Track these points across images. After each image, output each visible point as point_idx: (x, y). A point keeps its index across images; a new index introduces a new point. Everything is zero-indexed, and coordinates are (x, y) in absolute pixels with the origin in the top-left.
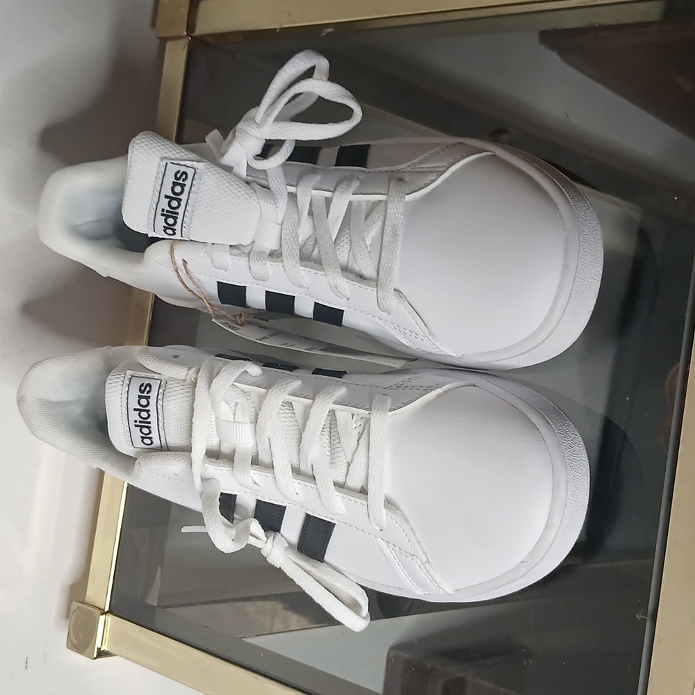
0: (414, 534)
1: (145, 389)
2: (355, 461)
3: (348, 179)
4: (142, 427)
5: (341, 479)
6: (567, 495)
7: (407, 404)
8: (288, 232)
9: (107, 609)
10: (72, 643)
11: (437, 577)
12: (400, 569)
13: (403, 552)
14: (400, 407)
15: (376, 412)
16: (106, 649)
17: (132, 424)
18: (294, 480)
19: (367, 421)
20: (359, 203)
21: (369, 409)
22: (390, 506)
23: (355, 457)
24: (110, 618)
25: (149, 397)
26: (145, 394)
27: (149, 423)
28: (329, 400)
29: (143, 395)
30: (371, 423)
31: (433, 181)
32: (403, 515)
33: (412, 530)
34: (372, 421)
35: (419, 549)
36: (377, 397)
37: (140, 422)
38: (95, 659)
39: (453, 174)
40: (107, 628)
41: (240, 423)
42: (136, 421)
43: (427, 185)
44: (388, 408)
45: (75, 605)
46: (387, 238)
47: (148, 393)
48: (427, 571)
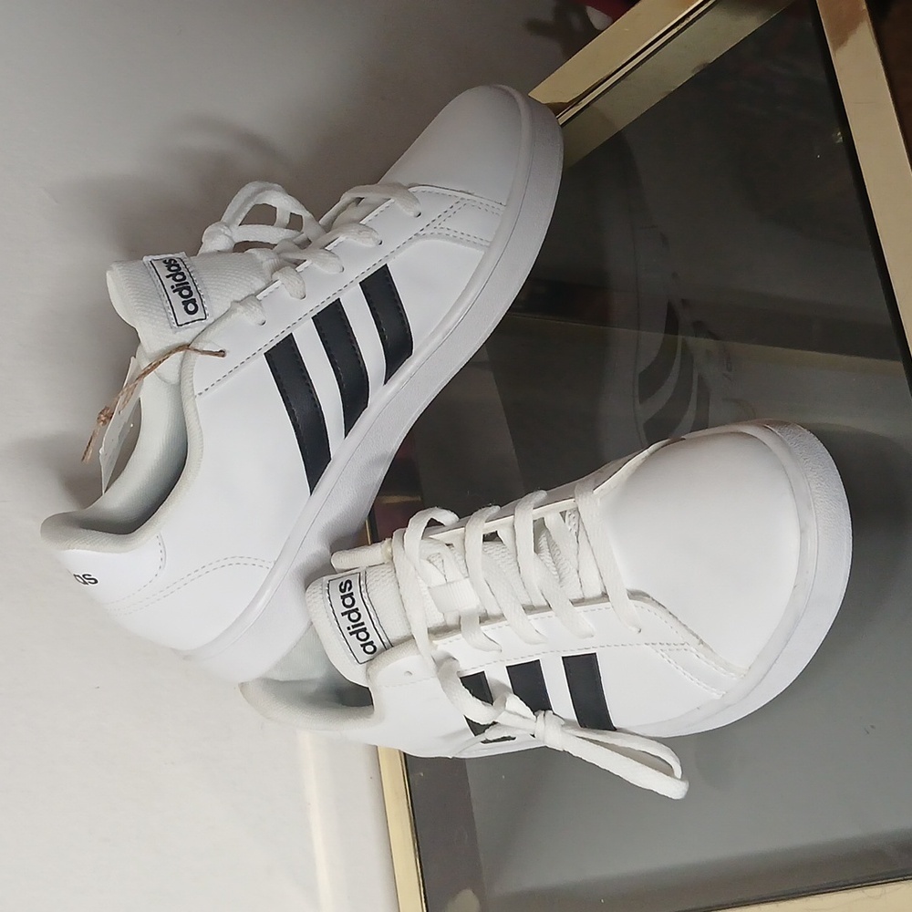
0: (675, 618)
1: (345, 588)
4: (357, 632)
5: (577, 596)
12: (681, 673)
13: (673, 646)
15: (580, 497)
17: (347, 633)
18: (530, 617)
21: (573, 496)
22: (635, 597)
25: (352, 593)
26: (347, 592)
27: (363, 624)
28: (529, 507)
29: (345, 593)
32: (654, 601)
35: (686, 632)
37: (354, 627)
41: (453, 582)
42: (349, 628)
47: (349, 589)
48: (706, 656)
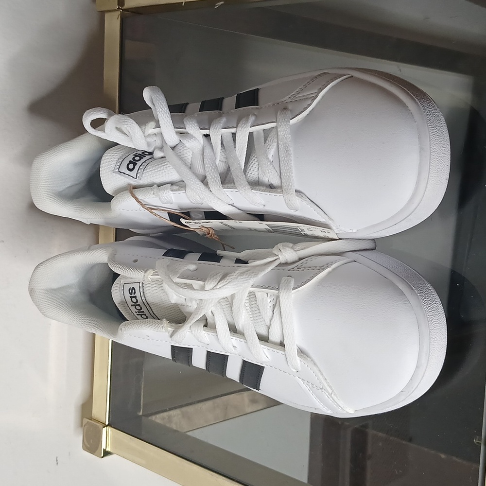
0: (322, 374)
2: (272, 325)
3: (246, 116)
6: (430, 342)
7: (306, 283)
8: (209, 166)
9: (107, 423)
10: (86, 446)
11: (340, 403)
12: (313, 397)
13: (315, 386)
14: (301, 286)
15: (283, 291)
16: (109, 450)
19: (278, 297)
20: (258, 132)
21: (278, 289)
22: (302, 354)
23: (272, 322)
24: (110, 429)
25: (136, 296)
30: (280, 299)
31: (310, 105)
32: (312, 360)
33: (320, 371)
34: (280, 297)
35: (326, 385)
36: (284, 279)
38: (102, 457)
39: (323, 97)
40: (108, 437)
43: (305, 109)
44: (292, 287)
45: (86, 420)
46: (282, 155)
48: (333, 399)
